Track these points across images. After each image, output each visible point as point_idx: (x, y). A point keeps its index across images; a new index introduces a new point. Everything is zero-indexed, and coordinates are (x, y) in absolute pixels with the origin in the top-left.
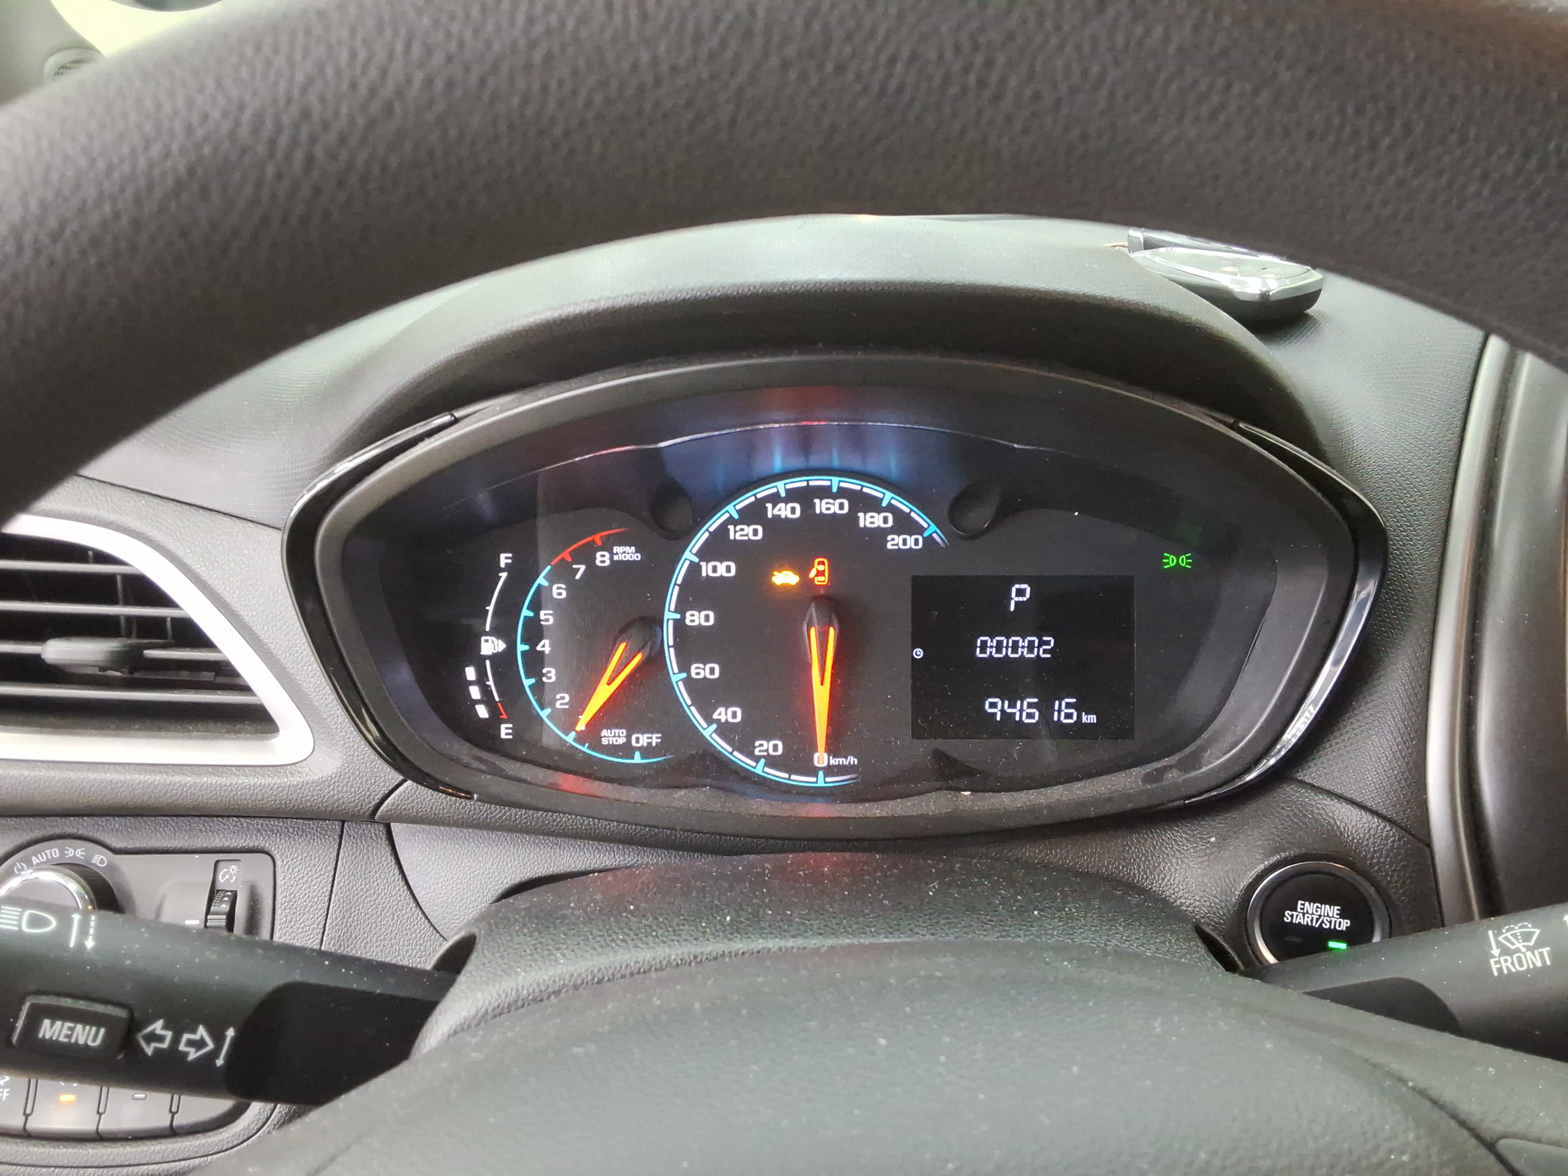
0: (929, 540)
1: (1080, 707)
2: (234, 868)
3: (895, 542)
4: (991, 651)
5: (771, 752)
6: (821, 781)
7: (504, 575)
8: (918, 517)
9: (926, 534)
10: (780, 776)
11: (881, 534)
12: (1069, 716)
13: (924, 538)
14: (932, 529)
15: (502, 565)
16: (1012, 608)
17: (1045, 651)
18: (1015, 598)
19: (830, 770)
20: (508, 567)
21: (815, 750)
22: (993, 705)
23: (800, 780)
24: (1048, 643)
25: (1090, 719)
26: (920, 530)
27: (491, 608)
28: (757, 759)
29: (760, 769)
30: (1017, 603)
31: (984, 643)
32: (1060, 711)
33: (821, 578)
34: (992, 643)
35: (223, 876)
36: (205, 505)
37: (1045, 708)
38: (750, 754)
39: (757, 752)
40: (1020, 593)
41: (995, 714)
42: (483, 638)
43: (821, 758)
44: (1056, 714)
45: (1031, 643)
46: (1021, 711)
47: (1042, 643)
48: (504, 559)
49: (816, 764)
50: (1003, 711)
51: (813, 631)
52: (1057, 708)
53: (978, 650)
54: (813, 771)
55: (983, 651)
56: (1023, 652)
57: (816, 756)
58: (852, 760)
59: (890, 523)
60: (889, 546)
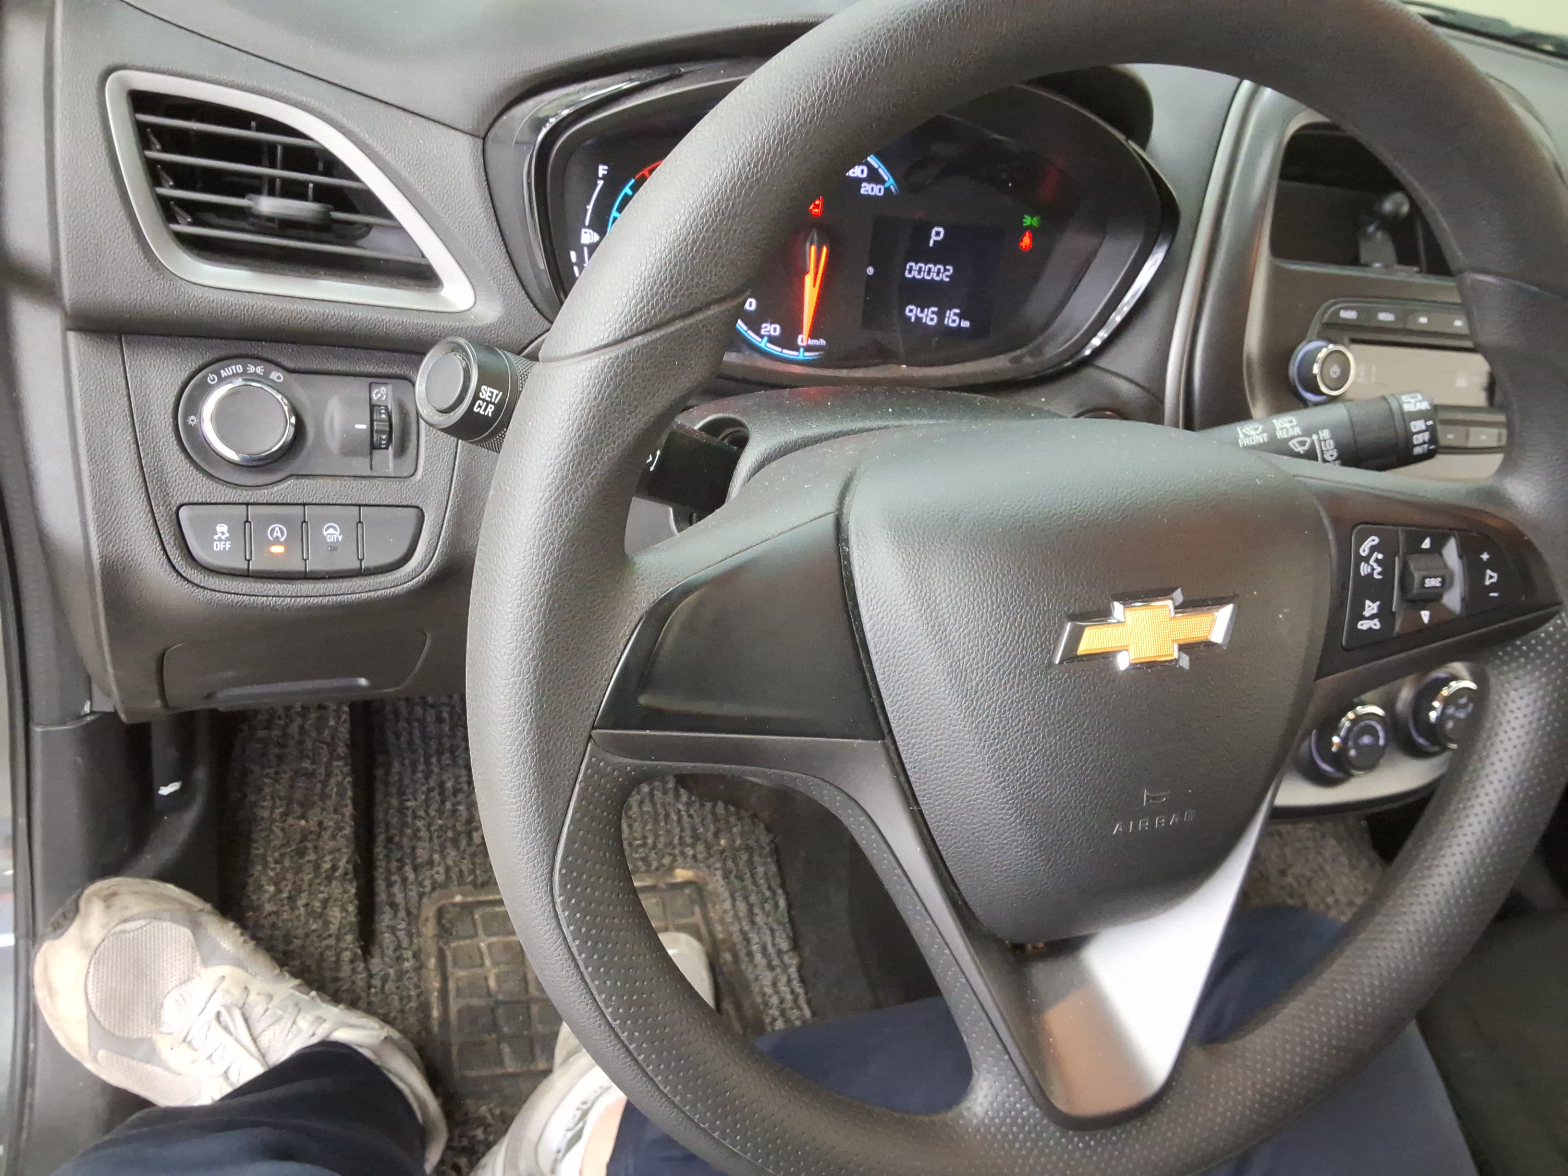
0: (887, 190)
1: (961, 316)
2: (383, 389)
3: (867, 189)
4: (915, 274)
5: (772, 333)
6: (802, 355)
7: (601, 183)
8: (883, 172)
9: (886, 185)
10: (775, 349)
11: (858, 181)
12: (954, 321)
13: (885, 189)
14: (890, 182)
15: (600, 175)
16: (931, 244)
17: (947, 276)
18: (933, 238)
19: (808, 349)
20: (604, 178)
21: (801, 332)
22: (911, 311)
23: (788, 353)
24: (948, 270)
25: (966, 324)
26: (882, 181)
27: (590, 208)
28: (762, 337)
29: (764, 344)
30: (935, 241)
31: (911, 267)
32: (949, 317)
33: (816, 210)
34: (916, 267)
35: (376, 395)
36: (380, 97)
37: (941, 315)
38: (757, 332)
39: (763, 332)
40: (938, 234)
41: (910, 317)
42: (583, 230)
43: (803, 339)
44: (946, 319)
45: (939, 270)
46: (927, 316)
47: (946, 270)
48: (602, 170)
49: (799, 343)
50: (916, 316)
51: (813, 248)
52: (947, 315)
53: (907, 272)
54: (797, 349)
55: (910, 272)
56: (933, 275)
57: (800, 337)
58: (822, 342)
59: (865, 175)
60: (862, 191)
